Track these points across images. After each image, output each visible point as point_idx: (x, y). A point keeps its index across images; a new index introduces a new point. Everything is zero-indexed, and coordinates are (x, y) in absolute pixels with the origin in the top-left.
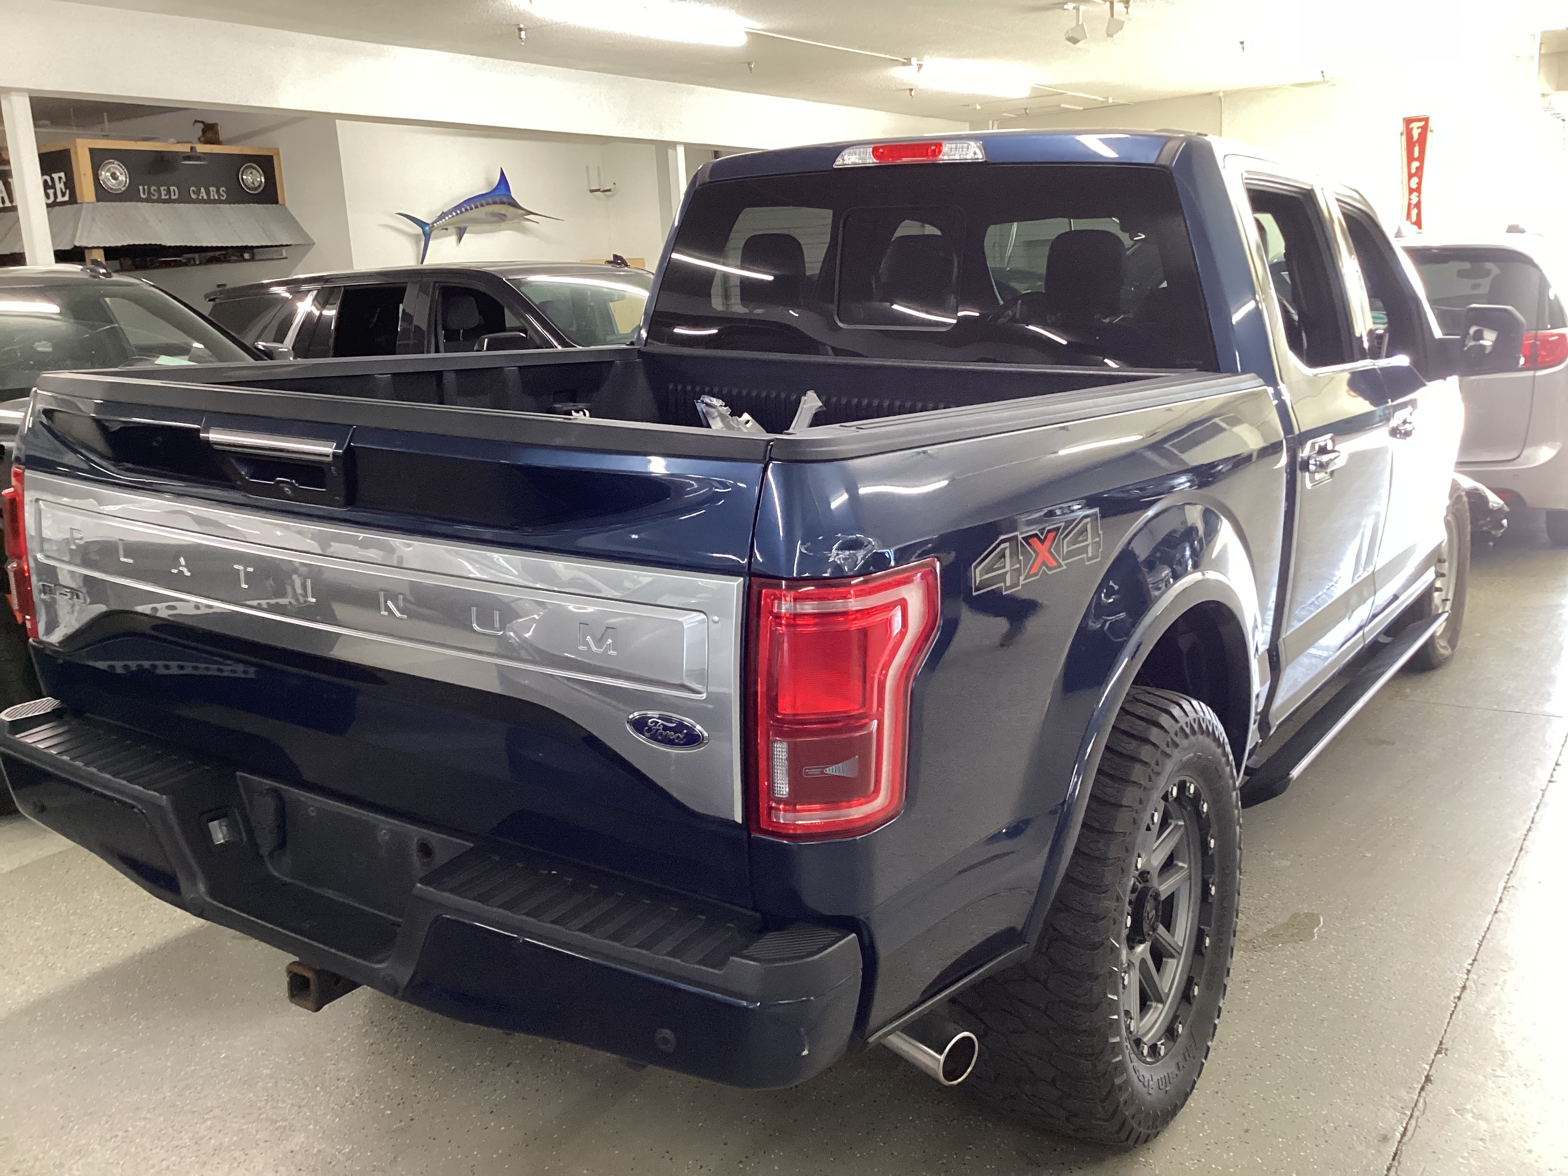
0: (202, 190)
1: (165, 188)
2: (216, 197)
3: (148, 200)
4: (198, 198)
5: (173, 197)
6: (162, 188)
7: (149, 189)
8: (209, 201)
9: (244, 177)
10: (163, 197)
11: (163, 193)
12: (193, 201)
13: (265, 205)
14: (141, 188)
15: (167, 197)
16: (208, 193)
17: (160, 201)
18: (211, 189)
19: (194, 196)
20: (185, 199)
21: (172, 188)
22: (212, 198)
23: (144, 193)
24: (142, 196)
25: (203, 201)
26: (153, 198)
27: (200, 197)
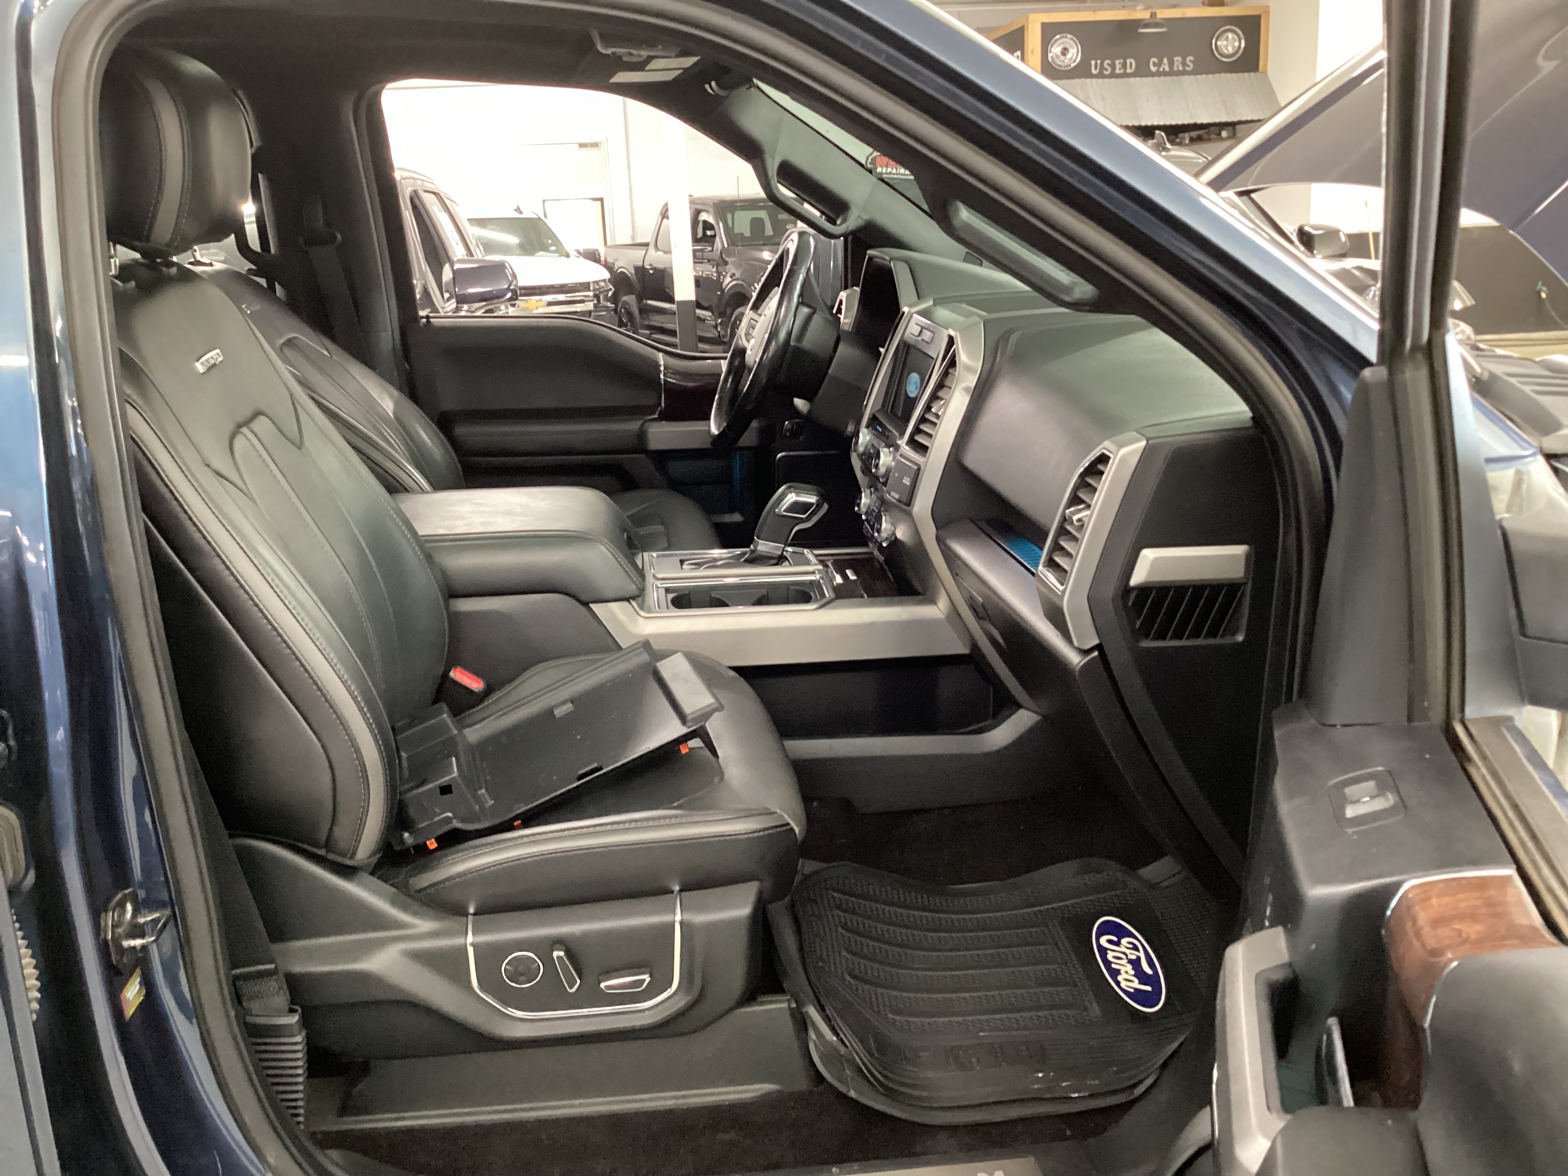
0: (1165, 61)
1: (1122, 61)
2: (1181, 68)
3: (1101, 75)
4: (1158, 70)
5: (1128, 71)
6: (1117, 62)
7: (1102, 64)
8: (1171, 73)
9: (1219, 43)
10: (1117, 71)
11: (1118, 66)
12: (1153, 74)
13: (1240, 75)
14: (1093, 62)
15: (1122, 71)
16: (1171, 63)
17: (1113, 75)
18: (1176, 59)
19: (1153, 69)
20: (1142, 71)
21: (1128, 61)
22: (1175, 69)
23: (1096, 68)
24: (1094, 72)
25: (1165, 74)
26: (1105, 73)
27: (1161, 69)
